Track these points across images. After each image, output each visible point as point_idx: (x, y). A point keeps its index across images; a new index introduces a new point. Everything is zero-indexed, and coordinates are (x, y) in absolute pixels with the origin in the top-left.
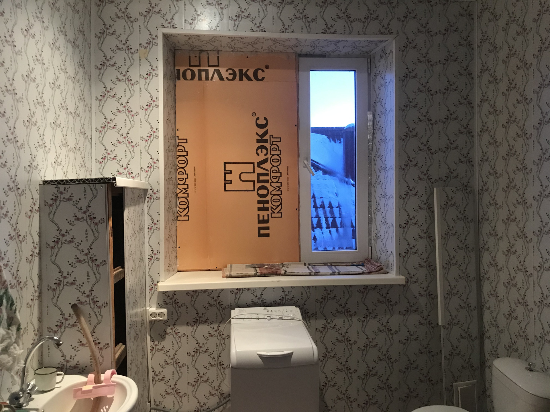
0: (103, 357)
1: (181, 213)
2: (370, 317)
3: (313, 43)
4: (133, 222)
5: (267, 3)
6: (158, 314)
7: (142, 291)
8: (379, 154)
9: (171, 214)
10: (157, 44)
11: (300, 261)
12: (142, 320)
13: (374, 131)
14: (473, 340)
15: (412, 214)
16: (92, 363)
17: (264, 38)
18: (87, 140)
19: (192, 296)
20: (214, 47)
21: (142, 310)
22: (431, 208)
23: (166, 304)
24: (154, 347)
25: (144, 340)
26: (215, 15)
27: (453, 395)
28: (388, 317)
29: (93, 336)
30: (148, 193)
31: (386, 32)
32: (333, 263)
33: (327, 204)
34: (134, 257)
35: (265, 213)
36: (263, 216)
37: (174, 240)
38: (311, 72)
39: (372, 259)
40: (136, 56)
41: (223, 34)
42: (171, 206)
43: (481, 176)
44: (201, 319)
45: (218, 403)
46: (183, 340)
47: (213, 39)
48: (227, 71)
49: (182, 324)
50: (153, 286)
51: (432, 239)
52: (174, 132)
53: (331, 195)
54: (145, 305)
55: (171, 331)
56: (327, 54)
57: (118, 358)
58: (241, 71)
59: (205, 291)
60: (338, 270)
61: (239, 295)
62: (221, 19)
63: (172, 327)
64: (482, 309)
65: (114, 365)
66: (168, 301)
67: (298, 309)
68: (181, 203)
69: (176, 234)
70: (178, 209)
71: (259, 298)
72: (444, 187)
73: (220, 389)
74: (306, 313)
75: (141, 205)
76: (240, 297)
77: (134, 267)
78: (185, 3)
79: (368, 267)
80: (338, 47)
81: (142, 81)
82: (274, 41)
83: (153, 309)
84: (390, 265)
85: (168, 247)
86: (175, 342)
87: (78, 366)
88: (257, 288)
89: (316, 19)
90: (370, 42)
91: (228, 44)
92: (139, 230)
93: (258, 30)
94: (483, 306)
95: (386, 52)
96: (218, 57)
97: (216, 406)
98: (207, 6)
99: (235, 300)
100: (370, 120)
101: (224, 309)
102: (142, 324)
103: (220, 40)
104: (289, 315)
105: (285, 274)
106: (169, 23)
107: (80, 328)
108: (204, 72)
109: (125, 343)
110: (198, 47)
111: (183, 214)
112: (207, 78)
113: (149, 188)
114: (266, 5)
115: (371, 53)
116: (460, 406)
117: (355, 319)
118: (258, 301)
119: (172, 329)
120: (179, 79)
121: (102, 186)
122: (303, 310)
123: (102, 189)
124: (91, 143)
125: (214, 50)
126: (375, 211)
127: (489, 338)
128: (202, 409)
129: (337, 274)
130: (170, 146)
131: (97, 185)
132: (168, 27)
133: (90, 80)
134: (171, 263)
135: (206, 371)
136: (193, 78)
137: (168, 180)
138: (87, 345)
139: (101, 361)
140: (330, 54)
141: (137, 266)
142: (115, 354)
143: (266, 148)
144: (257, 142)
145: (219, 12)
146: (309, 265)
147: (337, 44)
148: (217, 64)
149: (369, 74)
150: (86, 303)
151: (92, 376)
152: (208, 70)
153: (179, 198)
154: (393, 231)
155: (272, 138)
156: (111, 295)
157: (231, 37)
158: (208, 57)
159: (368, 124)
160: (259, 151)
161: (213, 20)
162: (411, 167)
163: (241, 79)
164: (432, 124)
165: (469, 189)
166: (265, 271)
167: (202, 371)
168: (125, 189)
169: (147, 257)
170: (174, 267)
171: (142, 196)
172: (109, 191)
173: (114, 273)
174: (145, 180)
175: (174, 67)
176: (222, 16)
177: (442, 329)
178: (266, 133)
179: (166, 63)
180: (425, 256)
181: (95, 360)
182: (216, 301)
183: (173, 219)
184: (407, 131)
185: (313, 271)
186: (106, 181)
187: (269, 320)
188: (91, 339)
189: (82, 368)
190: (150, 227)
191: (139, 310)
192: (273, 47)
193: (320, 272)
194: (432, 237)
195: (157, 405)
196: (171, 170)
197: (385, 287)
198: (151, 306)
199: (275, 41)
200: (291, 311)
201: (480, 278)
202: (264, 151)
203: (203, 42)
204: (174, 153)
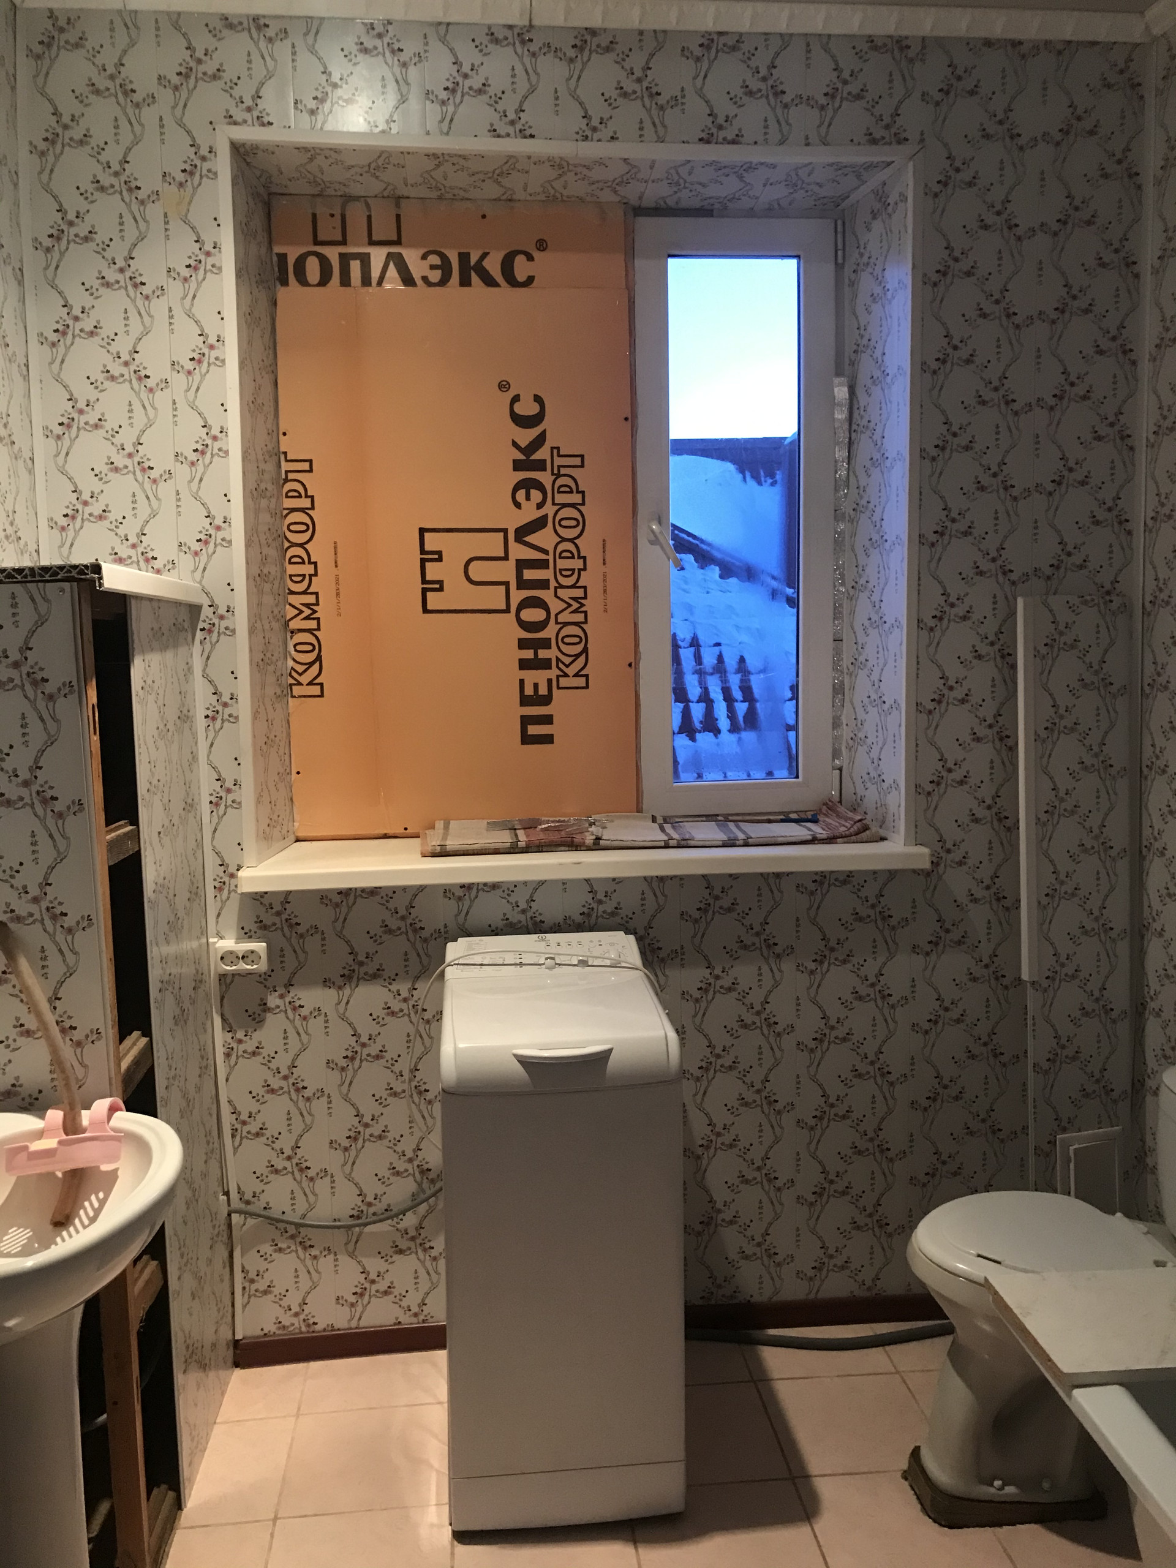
0: (85, 1066)
1: (300, 674)
2: (832, 960)
3: (673, 171)
4: (161, 697)
5: (537, 49)
6: (243, 957)
7: (194, 890)
8: (865, 503)
9: (271, 679)
10: (216, 174)
11: (639, 810)
12: (197, 971)
13: (854, 435)
14: (1114, 1021)
15: (954, 671)
16: (56, 1083)
17: (529, 158)
18: (21, 462)
19: (337, 905)
20: (384, 186)
21: (195, 944)
22: (1009, 655)
23: (265, 927)
24: (234, 1045)
25: (205, 1027)
26: (384, 86)
27: (1054, 1168)
28: (881, 959)
29: (55, 1008)
30: (202, 617)
31: (887, 137)
32: (732, 815)
33: (731, 663)
34: (166, 795)
35: (540, 677)
36: (536, 686)
37: (281, 752)
38: (671, 261)
39: (840, 802)
40: (154, 212)
41: (408, 145)
42: (269, 655)
43: (1151, 563)
44: (363, 970)
45: (413, 1195)
46: (316, 1025)
47: (380, 162)
48: (424, 257)
49: (308, 984)
50: (226, 879)
51: (1010, 742)
52: (275, 439)
53: (744, 638)
54: (204, 932)
55: (278, 1002)
56: (717, 206)
57: (128, 1069)
58: (464, 257)
59: (374, 892)
60: (744, 832)
61: (467, 903)
62: (403, 100)
63: (281, 990)
64: (1142, 937)
65: (118, 1086)
66: (268, 919)
67: (632, 938)
68: (299, 648)
69: (289, 735)
70: (291, 663)
71: (524, 911)
72: (1047, 594)
73: (420, 1158)
74: (653, 951)
75: (182, 650)
76: (470, 907)
77: (167, 823)
78: (293, 46)
79: (828, 825)
80: (747, 184)
81: (175, 289)
82: (561, 167)
83: (228, 944)
84: (890, 818)
85: (266, 770)
86: (291, 1033)
87: (18, 1089)
88: (519, 882)
89: (683, 97)
90: (839, 167)
91: (425, 175)
92: (178, 722)
93: (512, 134)
94: (1147, 928)
95: (889, 201)
96: (398, 217)
97: (410, 1203)
98: (361, 57)
99: (457, 915)
100: (840, 405)
101: (425, 940)
102: (199, 982)
103: (402, 163)
104: (607, 955)
105: (597, 845)
106: (249, 109)
107: (18, 987)
108: (358, 262)
109: (147, 1032)
110: (337, 186)
111: (305, 679)
112: (366, 281)
113: (205, 602)
114: (534, 55)
115: (844, 205)
116: (1072, 1193)
117: (788, 966)
118: (522, 918)
119: (282, 996)
120: (285, 282)
121: (62, 590)
122: (647, 941)
123: (61, 597)
124: (31, 471)
125: (386, 194)
126: (851, 668)
127: (1158, 1013)
128: (372, 1210)
129: (741, 842)
130: (261, 481)
131: (47, 584)
132: (245, 121)
133: (21, 283)
134: (275, 817)
135: (380, 1109)
136: (324, 281)
137: (258, 579)
138: (39, 1034)
139: (80, 1077)
140: (726, 208)
141: (176, 821)
142: (119, 1060)
143: (540, 487)
144: (515, 469)
145: (394, 74)
146: (665, 821)
147: (745, 174)
148: (395, 238)
149: (839, 267)
150: (31, 920)
151: (55, 1116)
152: (368, 255)
153: (292, 632)
154: (898, 723)
155: (559, 456)
156: (100, 897)
157: (434, 154)
158: (369, 217)
159: (837, 416)
160: (521, 495)
161: (379, 102)
162: (954, 539)
163: (465, 282)
164: (1016, 413)
165: (1117, 601)
166: (542, 836)
167: (368, 1108)
168: (133, 602)
169: (205, 799)
170: (285, 829)
171: (186, 625)
172: (82, 601)
173: (108, 837)
174: (193, 577)
175: (270, 248)
176: (404, 89)
177: (1030, 990)
178: (540, 440)
179: (243, 232)
180: (987, 792)
181: (63, 1071)
182: (403, 918)
183: (279, 692)
184: (945, 433)
185: (675, 836)
186: (74, 573)
187: (550, 968)
188: (50, 1018)
189: (30, 1096)
190: (210, 714)
191: (189, 945)
192: (558, 185)
193: (692, 839)
194: (1008, 737)
195: (248, 1203)
196: (266, 551)
197: (875, 879)
198: (222, 933)
199: (560, 165)
200: (612, 944)
201: (1141, 852)
202: (537, 496)
203: (353, 171)
204: (273, 500)
